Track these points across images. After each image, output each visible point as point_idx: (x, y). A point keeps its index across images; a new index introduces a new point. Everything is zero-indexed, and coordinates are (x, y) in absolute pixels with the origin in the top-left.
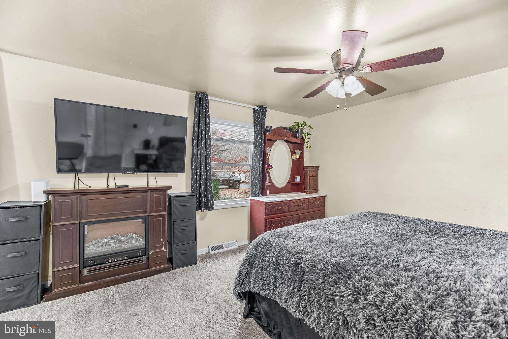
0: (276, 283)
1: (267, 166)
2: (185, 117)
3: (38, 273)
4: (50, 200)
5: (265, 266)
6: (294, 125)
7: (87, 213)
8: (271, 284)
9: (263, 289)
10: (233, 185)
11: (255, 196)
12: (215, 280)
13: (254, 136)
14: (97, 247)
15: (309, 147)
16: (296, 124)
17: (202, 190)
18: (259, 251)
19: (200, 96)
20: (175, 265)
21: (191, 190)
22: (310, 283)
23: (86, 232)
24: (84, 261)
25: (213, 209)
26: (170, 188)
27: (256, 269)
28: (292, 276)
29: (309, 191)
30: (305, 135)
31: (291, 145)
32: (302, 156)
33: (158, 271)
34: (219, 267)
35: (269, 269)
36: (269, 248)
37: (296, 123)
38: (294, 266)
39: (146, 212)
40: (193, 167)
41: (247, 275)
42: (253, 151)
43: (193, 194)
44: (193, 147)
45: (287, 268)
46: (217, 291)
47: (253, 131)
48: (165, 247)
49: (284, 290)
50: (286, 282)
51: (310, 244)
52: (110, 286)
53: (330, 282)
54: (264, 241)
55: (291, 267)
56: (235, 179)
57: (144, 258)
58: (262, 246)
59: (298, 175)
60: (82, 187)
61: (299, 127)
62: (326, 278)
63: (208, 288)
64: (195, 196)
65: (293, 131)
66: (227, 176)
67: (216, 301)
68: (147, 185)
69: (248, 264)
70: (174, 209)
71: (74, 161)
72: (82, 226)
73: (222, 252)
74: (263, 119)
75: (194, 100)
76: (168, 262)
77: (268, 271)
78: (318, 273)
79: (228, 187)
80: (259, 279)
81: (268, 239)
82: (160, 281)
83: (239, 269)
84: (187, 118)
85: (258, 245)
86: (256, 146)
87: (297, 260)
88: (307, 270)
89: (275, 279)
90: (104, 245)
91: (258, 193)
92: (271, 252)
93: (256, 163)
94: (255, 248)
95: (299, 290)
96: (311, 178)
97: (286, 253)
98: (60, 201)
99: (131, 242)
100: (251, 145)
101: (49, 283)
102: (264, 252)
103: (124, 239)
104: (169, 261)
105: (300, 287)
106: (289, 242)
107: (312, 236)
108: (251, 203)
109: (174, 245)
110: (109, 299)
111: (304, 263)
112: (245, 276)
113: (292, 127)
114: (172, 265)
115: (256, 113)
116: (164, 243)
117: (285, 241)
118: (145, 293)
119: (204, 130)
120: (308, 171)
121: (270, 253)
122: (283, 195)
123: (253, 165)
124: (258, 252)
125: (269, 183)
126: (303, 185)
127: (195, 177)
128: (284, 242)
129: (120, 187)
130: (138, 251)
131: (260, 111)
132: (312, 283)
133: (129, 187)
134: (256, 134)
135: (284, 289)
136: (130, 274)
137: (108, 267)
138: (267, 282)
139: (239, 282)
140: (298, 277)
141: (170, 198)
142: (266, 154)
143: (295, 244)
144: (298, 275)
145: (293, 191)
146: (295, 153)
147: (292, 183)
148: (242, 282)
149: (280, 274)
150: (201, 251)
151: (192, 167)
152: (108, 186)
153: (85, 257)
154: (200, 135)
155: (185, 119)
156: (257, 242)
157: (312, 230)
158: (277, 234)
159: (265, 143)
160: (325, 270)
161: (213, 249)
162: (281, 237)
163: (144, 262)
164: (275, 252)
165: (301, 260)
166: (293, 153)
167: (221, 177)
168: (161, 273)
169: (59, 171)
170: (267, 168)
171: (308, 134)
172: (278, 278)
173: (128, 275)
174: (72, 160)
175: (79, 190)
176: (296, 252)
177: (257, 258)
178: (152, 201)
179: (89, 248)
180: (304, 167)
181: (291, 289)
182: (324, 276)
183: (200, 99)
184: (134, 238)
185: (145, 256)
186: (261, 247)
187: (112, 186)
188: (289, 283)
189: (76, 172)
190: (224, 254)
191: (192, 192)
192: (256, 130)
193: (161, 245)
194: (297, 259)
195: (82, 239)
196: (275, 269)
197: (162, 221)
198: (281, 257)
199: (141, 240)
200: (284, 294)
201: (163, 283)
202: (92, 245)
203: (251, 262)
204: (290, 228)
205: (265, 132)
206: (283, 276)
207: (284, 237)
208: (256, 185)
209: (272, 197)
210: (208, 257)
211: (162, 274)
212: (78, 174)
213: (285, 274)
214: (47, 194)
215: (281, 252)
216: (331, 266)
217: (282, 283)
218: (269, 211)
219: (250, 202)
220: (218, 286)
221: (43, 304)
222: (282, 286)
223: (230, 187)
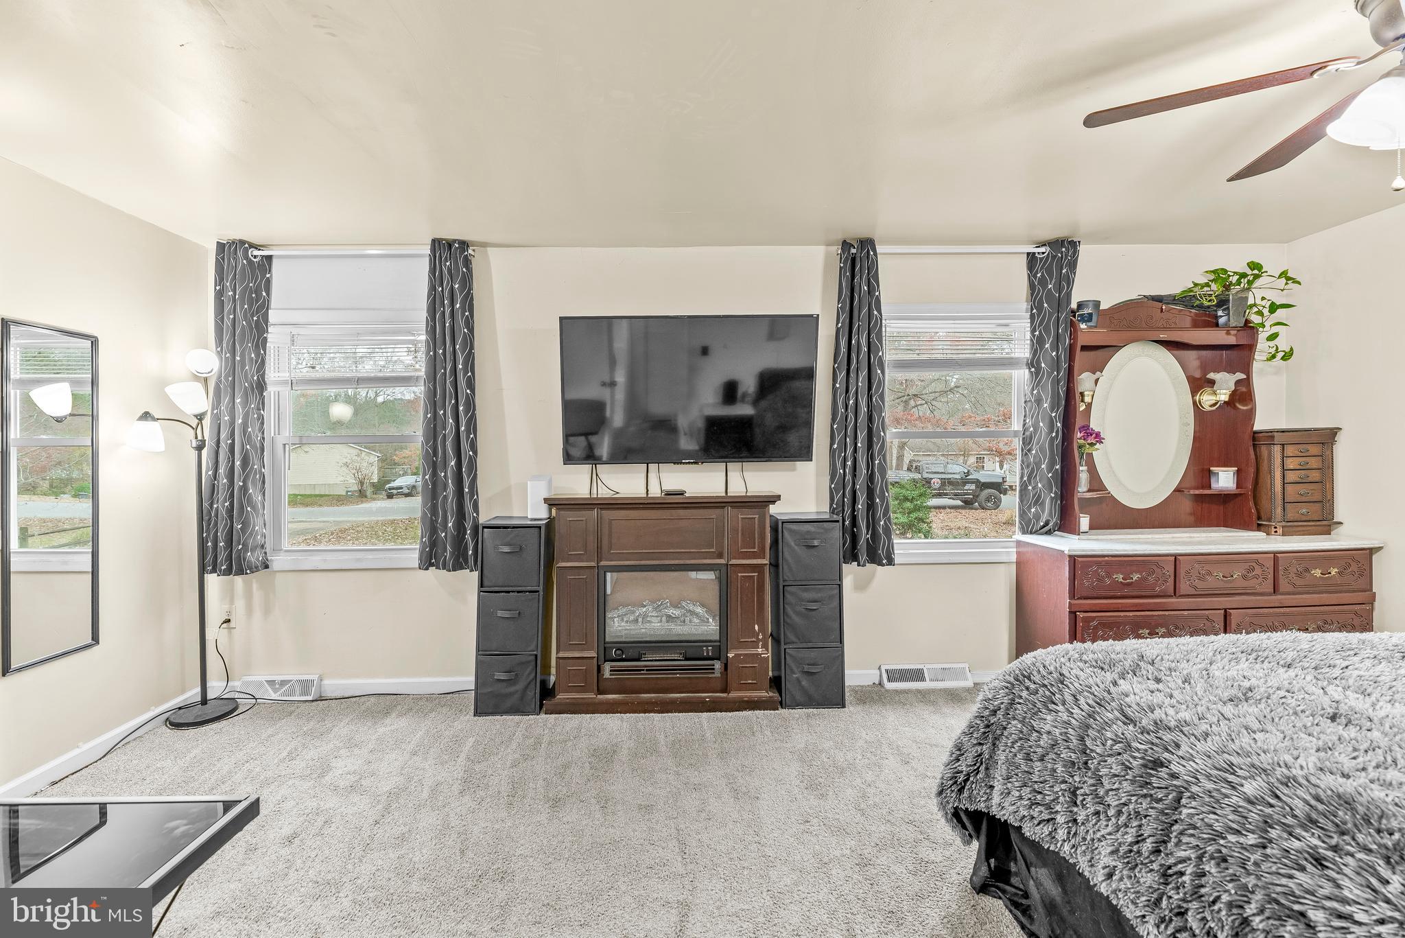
0: (1075, 809)
1: (1079, 435)
2: (812, 316)
3: (536, 656)
4: (554, 518)
5: (1039, 746)
6: (1203, 280)
7: (610, 548)
8: (1058, 808)
9: (1033, 818)
10: (976, 497)
11: (1036, 533)
12: (892, 762)
13: (1031, 340)
14: (627, 622)
15: (1280, 355)
16: (1212, 277)
17: (860, 506)
18: (1021, 697)
19: (853, 251)
20: (787, 697)
21: (831, 505)
22: (1205, 836)
23: (609, 591)
24: (605, 648)
25: (891, 562)
26: (775, 499)
27: (1010, 752)
28: (1134, 799)
29: (1284, 524)
30: (1260, 313)
31: (1191, 355)
32: (1243, 395)
33: (747, 702)
34: (907, 729)
35: (1053, 759)
36: (1054, 695)
37: (1214, 272)
38: (1145, 766)
39: (720, 556)
40: (835, 446)
41: (982, 764)
42: (1026, 388)
43: (835, 516)
44: (834, 390)
45: (1117, 769)
46: (896, 793)
47: (1026, 324)
48: (765, 646)
49: (1103, 836)
50: (1111, 812)
51: (1229, 710)
52: (649, 712)
53: (1292, 852)
54: (1039, 672)
55: (1130, 769)
56: (983, 480)
57: (718, 665)
58: (1032, 686)
59: (1226, 464)
60: (603, 493)
61: (1227, 287)
62: (1273, 834)
63: (869, 777)
64: (838, 521)
65: (1201, 306)
66: (956, 469)
67: (890, 818)
68: (724, 490)
69: (985, 733)
70: (786, 554)
71: (593, 439)
72: (602, 573)
73: (919, 691)
74: (1067, 282)
75: (837, 265)
76: (770, 687)
77: (1049, 766)
78: (1240, 809)
79: (959, 503)
80: (1017, 784)
81: (1056, 668)
82: (751, 728)
83: (956, 740)
84: (818, 315)
85: (1018, 680)
86: (1037, 373)
87: (1155, 748)
88: (1194, 789)
89: (1074, 793)
90: (640, 620)
91: (1047, 524)
92: (1060, 708)
93: (1036, 427)
94: (1007, 688)
95: (1159, 851)
96: (1291, 476)
97: (1117, 719)
98: (568, 519)
99: (690, 621)
100: (1022, 371)
101: (553, 679)
102: (1039, 705)
103: (677, 612)
104: (773, 684)
105: (1165, 842)
106: (1136, 691)
107: (1246, 684)
108: (1018, 553)
109: (786, 647)
110: (647, 738)
111: (1184, 766)
112: (975, 765)
113: (1196, 289)
114: (781, 696)
115: (1038, 266)
116: (761, 637)
117: (1121, 682)
118: (716, 746)
119: (864, 342)
120: (1277, 450)
121: (1057, 712)
122: (1150, 536)
123: (1028, 433)
124: (1017, 700)
125: (1089, 491)
126: (1251, 504)
127: (841, 471)
128: (1115, 684)
129: (669, 494)
130: (705, 646)
131: (1054, 257)
132: (1215, 840)
133: (687, 495)
134: (1037, 333)
135: (1103, 832)
136: (688, 697)
137: (647, 670)
138: (1044, 798)
139: (956, 777)
140: (1155, 805)
141: (776, 526)
142: (1078, 396)
143: (1158, 698)
144: (1159, 801)
145: (1201, 521)
146: (1212, 383)
147: (1197, 492)
148: (966, 781)
149: (1091, 781)
150: (857, 675)
151: (831, 445)
152: (647, 491)
153: (607, 640)
154: (854, 356)
155: (813, 320)
156: (1017, 672)
157: (1258, 666)
158: (1091, 656)
159: (1071, 358)
160: (1272, 806)
161: (894, 676)
162: (1106, 667)
163: (717, 674)
164: (1076, 711)
165: (1173, 754)
166: (1198, 384)
167: (938, 473)
168: (753, 709)
169: (568, 459)
170: (1082, 441)
171: (1273, 308)
172: (1082, 795)
173: (683, 697)
174: (590, 437)
175: (597, 499)
176: (1156, 723)
177: (1014, 718)
178: (735, 530)
179: (613, 621)
180: (1255, 433)
181: (1129, 839)
182: (1267, 823)
183: (853, 260)
184: (697, 615)
185: (719, 659)
186: (1027, 688)
187: (655, 492)
188: (1123, 819)
189: (593, 462)
190: (925, 697)
191: (833, 511)
192: (1037, 322)
193: (754, 639)
194: (1156, 745)
195: (602, 601)
196: (1073, 763)
197: (758, 581)
198: (1099, 731)
199: (711, 620)
200: (1105, 849)
201: (758, 734)
202: (618, 616)
203: (994, 727)
204: (1152, 646)
205: (1072, 324)
206: (1101, 792)
207: (1118, 669)
208: (1039, 496)
209: (1102, 540)
210: (873, 695)
211: (757, 712)
212: (596, 465)
213: (1108, 787)
214: (549, 505)
215: (1098, 713)
216: (1308, 798)
217: (1097, 813)
218: (1087, 584)
219: (1015, 550)
220: (900, 780)
221: (543, 716)
222: (1098, 821)
223: (968, 504)
